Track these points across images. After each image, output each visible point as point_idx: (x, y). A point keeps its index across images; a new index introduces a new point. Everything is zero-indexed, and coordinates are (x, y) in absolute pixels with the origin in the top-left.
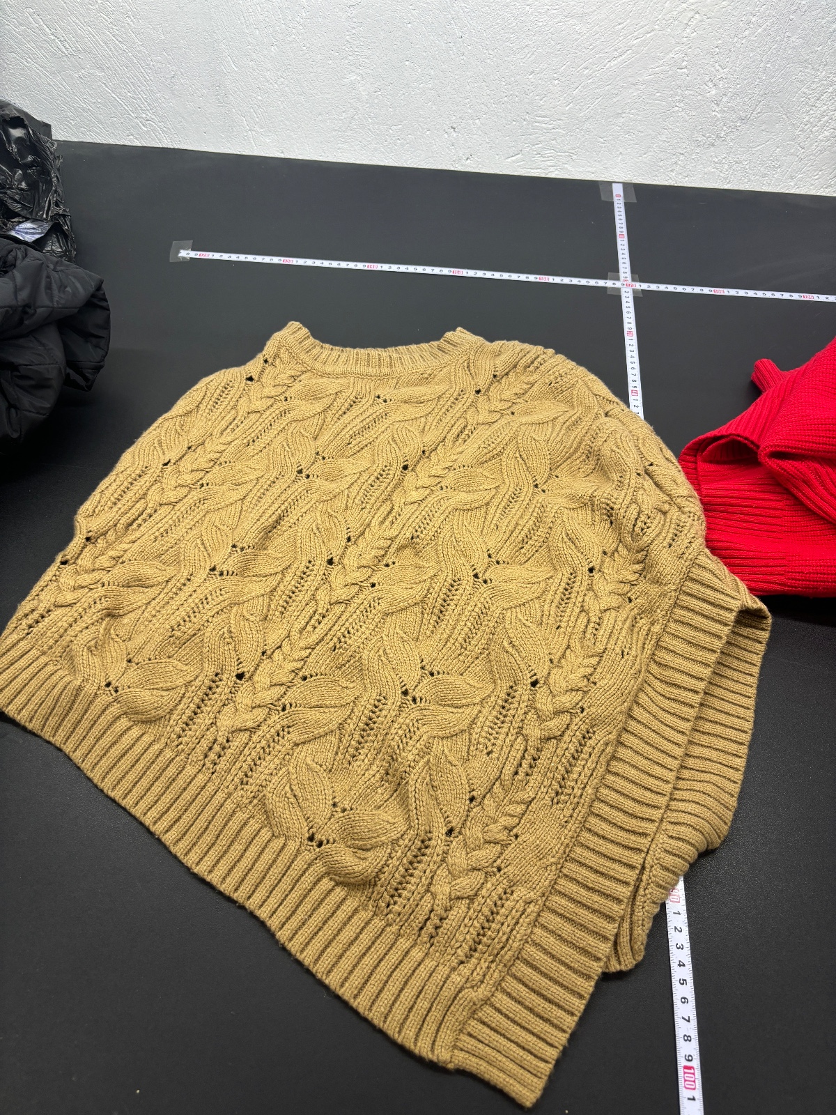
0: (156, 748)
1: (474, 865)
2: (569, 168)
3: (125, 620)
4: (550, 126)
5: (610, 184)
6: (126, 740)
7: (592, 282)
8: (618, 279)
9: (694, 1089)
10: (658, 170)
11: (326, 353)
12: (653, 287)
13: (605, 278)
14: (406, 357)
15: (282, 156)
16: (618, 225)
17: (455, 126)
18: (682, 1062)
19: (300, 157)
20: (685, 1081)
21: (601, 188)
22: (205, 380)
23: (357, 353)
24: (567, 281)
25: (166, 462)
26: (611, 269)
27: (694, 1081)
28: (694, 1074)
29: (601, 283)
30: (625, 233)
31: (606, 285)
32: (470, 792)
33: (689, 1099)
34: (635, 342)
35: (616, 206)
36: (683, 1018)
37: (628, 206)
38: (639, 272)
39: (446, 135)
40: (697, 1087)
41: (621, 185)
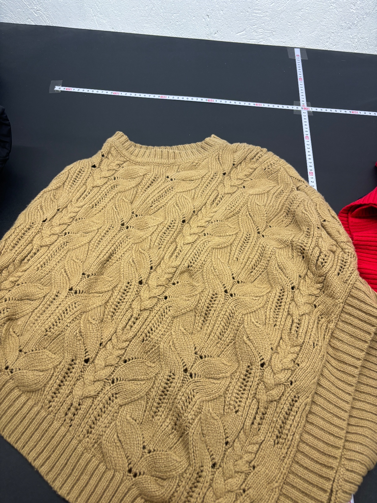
0: (36, 409)
1: (229, 489)
2: (271, 39)
3: (19, 323)
4: (261, 16)
5: (293, 48)
6: (18, 404)
7: (285, 107)
8: (299, 105)
10: (319, 41)
11: (137, 150)
12: (319, 110)
13: (292, 104)
14: (183, 153)
15: (113, 31)
16: (298, 73)
17: (209, 14)
19: (123, 31)
21: (288, 50)
22: (68, 167)
23: (155, 151)
24: (271, 106)
25: (44, 219)
26: (295, 100)
29: (290, 107)
30: (302, 78)
31: (293, 109)
32: (226, 438)
34: (310, 143)
35: (297, 61)
37: (303, 61)
38: (311, 102)
39: (204, 20)
41: (299, 49)
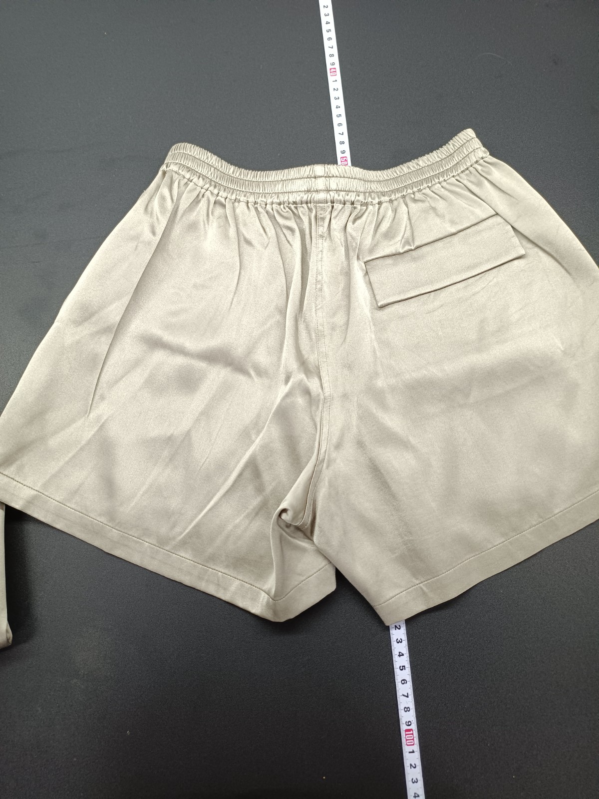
9: (413, 745)
18: (403, 727)
20: (407, 740)
27: (413, 739)
28: (412, 734)
33: (410, 752)
36: (403, 695)
40: (415, 743)
